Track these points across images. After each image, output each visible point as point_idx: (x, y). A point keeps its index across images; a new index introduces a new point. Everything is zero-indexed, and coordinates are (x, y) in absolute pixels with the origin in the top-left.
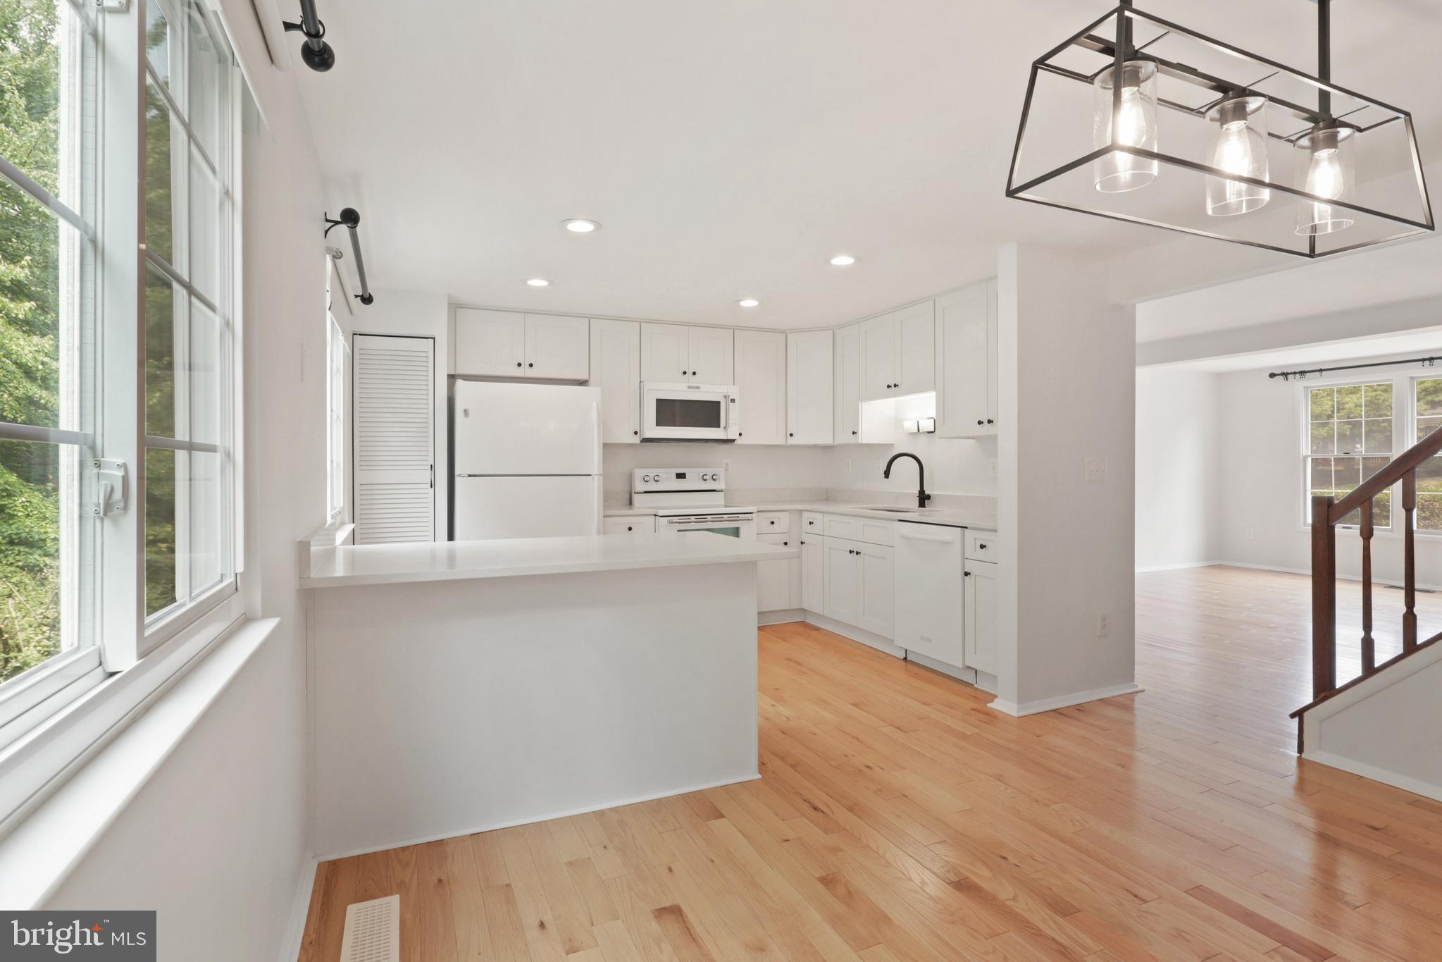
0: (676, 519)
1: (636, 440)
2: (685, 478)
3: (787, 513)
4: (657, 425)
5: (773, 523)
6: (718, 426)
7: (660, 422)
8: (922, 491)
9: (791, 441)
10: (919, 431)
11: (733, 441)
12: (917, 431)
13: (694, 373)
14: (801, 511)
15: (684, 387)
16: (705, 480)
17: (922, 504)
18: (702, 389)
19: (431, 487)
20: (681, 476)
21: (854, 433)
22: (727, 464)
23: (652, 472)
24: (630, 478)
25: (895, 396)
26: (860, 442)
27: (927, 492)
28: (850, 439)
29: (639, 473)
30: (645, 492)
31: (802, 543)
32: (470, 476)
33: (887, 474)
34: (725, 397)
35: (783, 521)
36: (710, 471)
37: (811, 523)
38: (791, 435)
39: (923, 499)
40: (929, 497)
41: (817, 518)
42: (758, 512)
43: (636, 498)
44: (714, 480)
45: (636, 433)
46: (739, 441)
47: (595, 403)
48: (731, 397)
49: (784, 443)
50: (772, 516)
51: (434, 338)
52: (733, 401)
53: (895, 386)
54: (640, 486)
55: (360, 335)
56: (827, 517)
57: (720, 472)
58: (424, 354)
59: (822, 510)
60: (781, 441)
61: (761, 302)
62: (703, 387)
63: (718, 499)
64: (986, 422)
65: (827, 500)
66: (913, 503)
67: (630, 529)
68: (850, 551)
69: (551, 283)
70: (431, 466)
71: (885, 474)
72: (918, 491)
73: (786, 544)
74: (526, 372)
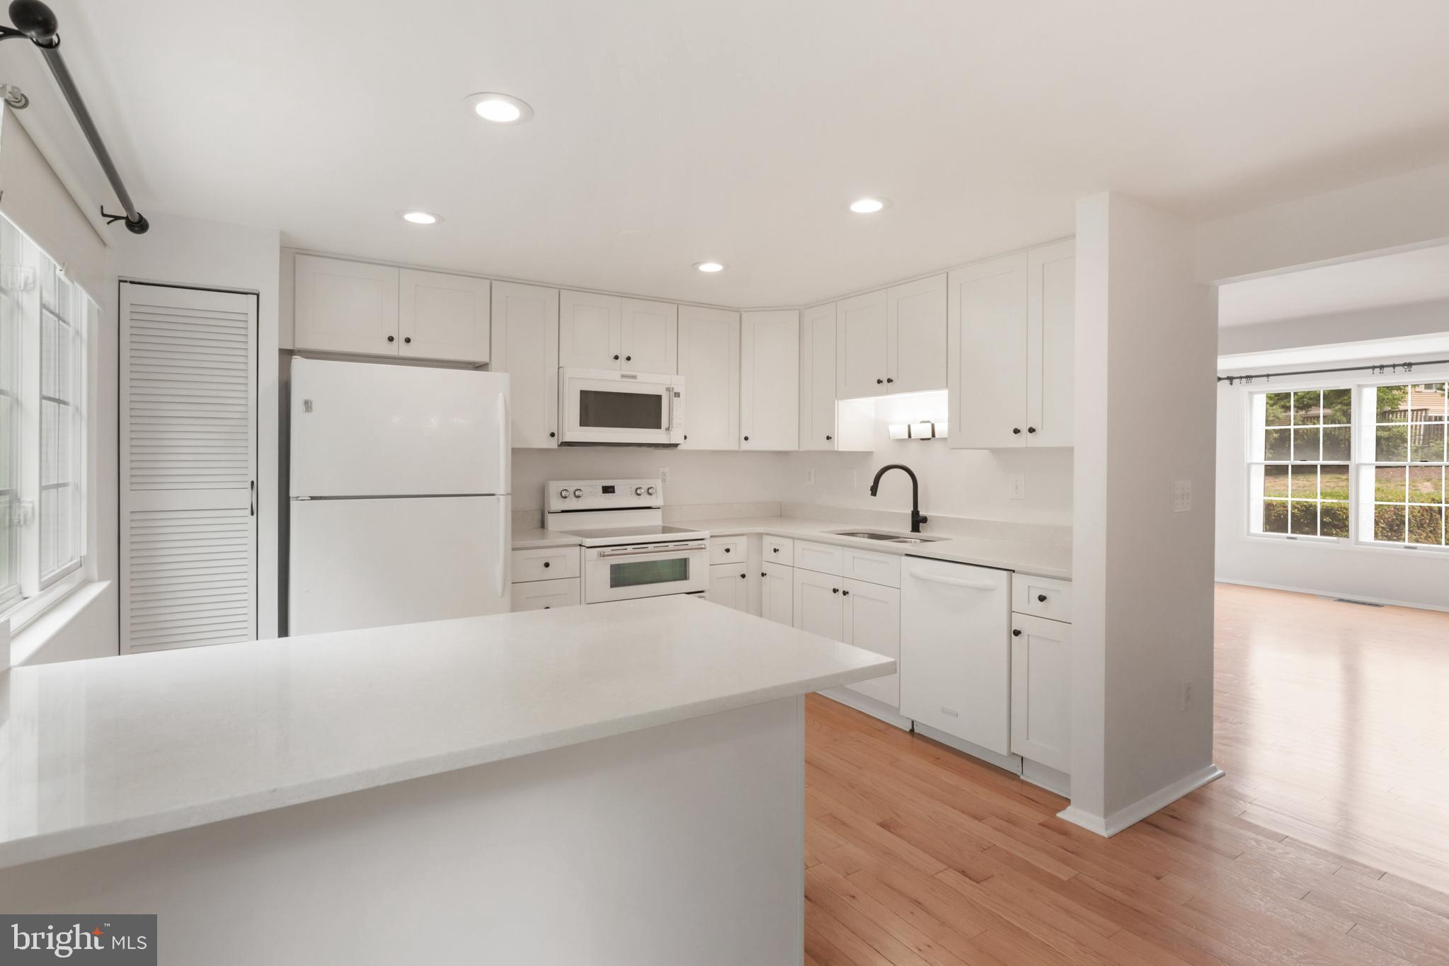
0: (608, 550)
1: (553, 444)
2: (614, 492)
3: (745, 538)
4: (581, 426)
5: (728, 550)
6: (658, 426)
7: (584, 422)
8: (915, 513)
9: (746, 446)
10: (910, 436)
11: (676, 445)
12: (907, 437)
13: (629, 359)
14: (760, 535)
15: (616, 375)
16: (639, 495)
17: (915, 528)
18: (639, 379)
19: (252, 514)
20: (608, 490)
21: (828, 438)
22: (664, 474)
23: (572, 486)
24: (543, 493)
25: (887, 393)
26: (836, 449)
27: (922, 513)
28: (826, 446)
29: (554, 487)
30: (563, 512)
31: (763, 575)
32: (313, 498)
33: (874, 491)
34: (668, 389)
35: (741, 547)
36: (645, 484)
37: (775, 550)
38: (746, 439)
39: (918, 521)
40: (925, 520)
41: (785, 545)
42: (711, 537)
43: (551, 520)
44: (650, 494)
45: (553, 435)
46: (684, 446)
47: (501, 395)
48: (675, 391)
49: (736, 448)
50: (727, 542)
51: (258, 295)
52: (677, 395)
53: (889, 381)
54: (555, 504)
55: (132, 282)
56: (799, 544)
57: (657, 484)
58: (242, 317)
59: (792, 535)
60: (732, 446)
61: (727, 267)
62: (641, 377)
63: (654, 519)
64: (1024, 430)
65: (781, 516)
66: (905, 528)
67: (547, 565)
68: (835, 591)
69: (440, 219)
70: (252, 483)
71: (871, 490)
72: (911, 512)
73: (743, 576)
74: (400, 349)
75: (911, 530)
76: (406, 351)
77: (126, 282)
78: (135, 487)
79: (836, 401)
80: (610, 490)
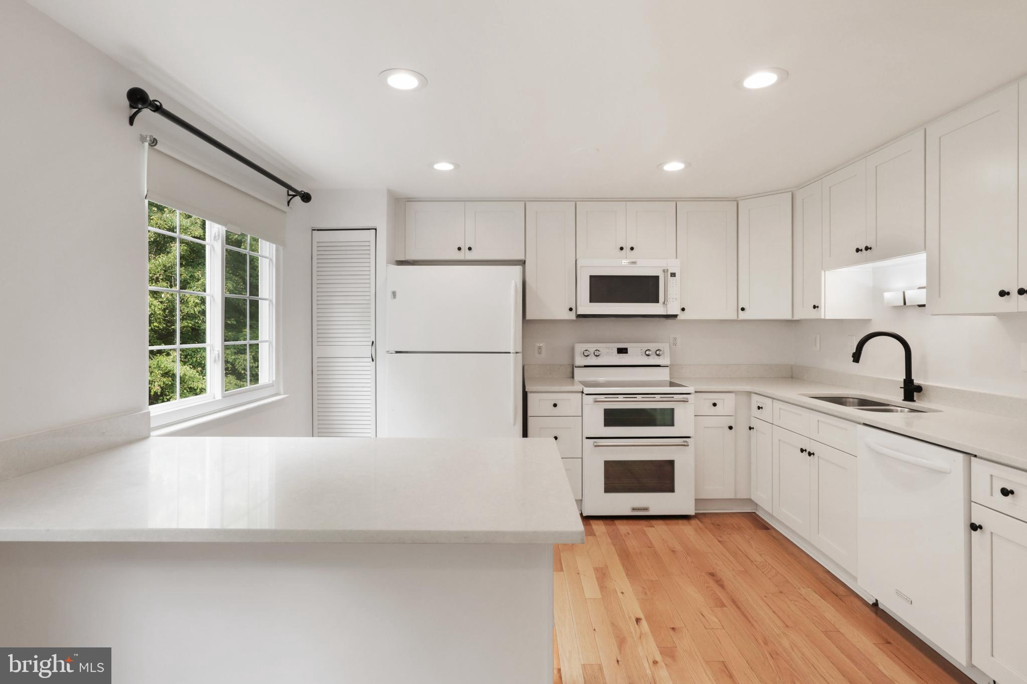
0: (602, 398)
1: (572, 316)
2: (627, 353)
3: (733, 395)
4: (591, 302)
5: (715, 405)
6: (656, 301)
7: (594, 298)
8: (909, 381)
9: (743, 316)
10: (905, 303)
11: (676, 316)
12: (902, 304)
13: (632, 249)
14: (749, 393)
16: (648, 355)
17: (908, 397)
18: (638, 264)
19: (373, 361)
21: (815, 307)
22: (675, 339)
23: (592, 347)
24: (572, 350)
25: (866, 261)
26: (821, 318)
27: (917, 380)
28: (812, 314)
29: (579, 348)
30: (586, 366)
31: (750, 428)
33: (856, 357)
34: (664, 271)
35: (727, 404)
36: (653, 347)
37: (759, 408)
38: (743, 309)
39: (911, 390)
40: (919, 389)
41: (767, 403)
42: (696, 392)
43: (576, 370)
44: (658, 355)
45: (571, 309)
46: (682, 316)
48: (670, 271)
49: (735, 317)
50: (715, 398)
51: (376, 229)
52: (673, 275)
53: (867, 248)
54: (580, 361)
55: (318, 230)
56: (777, 405)
57: (665, 347)
58: (367, 244)
59: (773, 397)
60: (732, 316)
61: (688, 165)
62: (640, 263)
63: (663, 375)
65: (792, 377)
66: (897, 396)
67: (555, 405)
68: (802, 450)
69: (457, 166)
70: (373, 342)
71: (853, 357)
72: (903, 380)
73: (731, 428)
74: (465, 255)
75: (903, 399)
76: (470, 256)
77: (315, 230)
78: (320, 344)
79: (823, 273)
80: (624, 351)
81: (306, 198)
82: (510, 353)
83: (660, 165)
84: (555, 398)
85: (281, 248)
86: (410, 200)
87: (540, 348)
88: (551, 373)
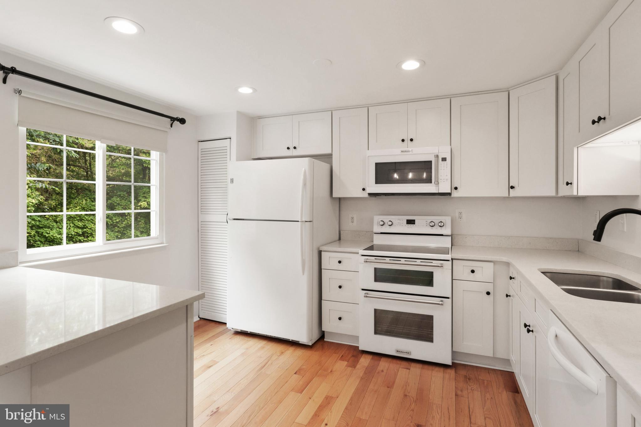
1: (366, 195)
2: (414, 224)
3: (492, 264)
4: (376, 184)
5: (473, 271)
6: (430, 181)
7: (380, 181)
9: (513, 193)
11: (450, 194)
13: (412, 140)
15: (398, 151)
16: (433, 226)
20: (411, 222)
21: (568, 183)
23: (386, 219)
26: (575, 193)
28: (566, 191)
29: (376, 219)
30: (382, 233)
31: (507, 296)
32: (234, 219)
33: (598, 235)
34: (435, 156)
37: (511, 278)
38: (512, 188)
44: (441, 226)
45: (364, 190)
46: (455, 194)
47: (304, 169)
48: (441, 156)
49: (507, 195)
50: (473, 266)
51: (231, 138)
52: (444, 159)
53: (601, 119)
54: (377, 229)
57: (445, 220)
60: (504, 193)
63: (446, 243)
67: (340, 262)
68: (525, 325)
69: (255, 90)
71: (594, 235)
73: (488, 293)
74: (292, 152)
77: (200, 141)
78: (203, 213)
79: (575, 150)
80: (412, 222)
81: (182, 121)
82: (298, 221)
83: (399, 64)
84: (340, 256)
85: (164, 154)
86: (260, 118)
87: (352, 218)
88: (359, 237)
